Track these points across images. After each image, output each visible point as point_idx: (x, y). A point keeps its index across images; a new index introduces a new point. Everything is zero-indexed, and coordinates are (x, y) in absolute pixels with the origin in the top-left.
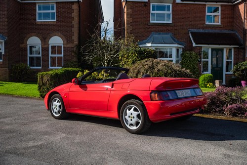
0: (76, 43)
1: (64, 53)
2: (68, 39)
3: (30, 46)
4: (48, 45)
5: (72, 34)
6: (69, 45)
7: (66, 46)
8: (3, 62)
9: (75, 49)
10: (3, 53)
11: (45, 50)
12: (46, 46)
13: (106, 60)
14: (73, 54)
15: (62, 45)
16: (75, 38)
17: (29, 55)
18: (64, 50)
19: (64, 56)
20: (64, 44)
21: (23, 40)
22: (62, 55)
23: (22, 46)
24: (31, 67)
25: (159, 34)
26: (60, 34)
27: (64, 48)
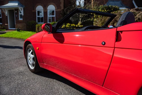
0: (62, 8)
1: (56, 15)
2: (58, 6)
3: (38, 11)
4: (47, 10)
5: (60, 3)
6: (58, 10)
7: (57, 10)
8: (23, 20)
9: (62, 12)
10: (23, 15)
11: (45, 13)
12: (46, 11)
13: (81, 18)
14: (61, 15)
15: (55, 10)
16: (62, 5)
17: (37, 16)
18: (56, 13)
19: (56, 16)
20: (55, 9)
21: (34, 8)
22: (55, 16)
23: (33, 11)
24: (38, 23)
25: (113, 2)
26: (53, 3)
27: (56, 11)
